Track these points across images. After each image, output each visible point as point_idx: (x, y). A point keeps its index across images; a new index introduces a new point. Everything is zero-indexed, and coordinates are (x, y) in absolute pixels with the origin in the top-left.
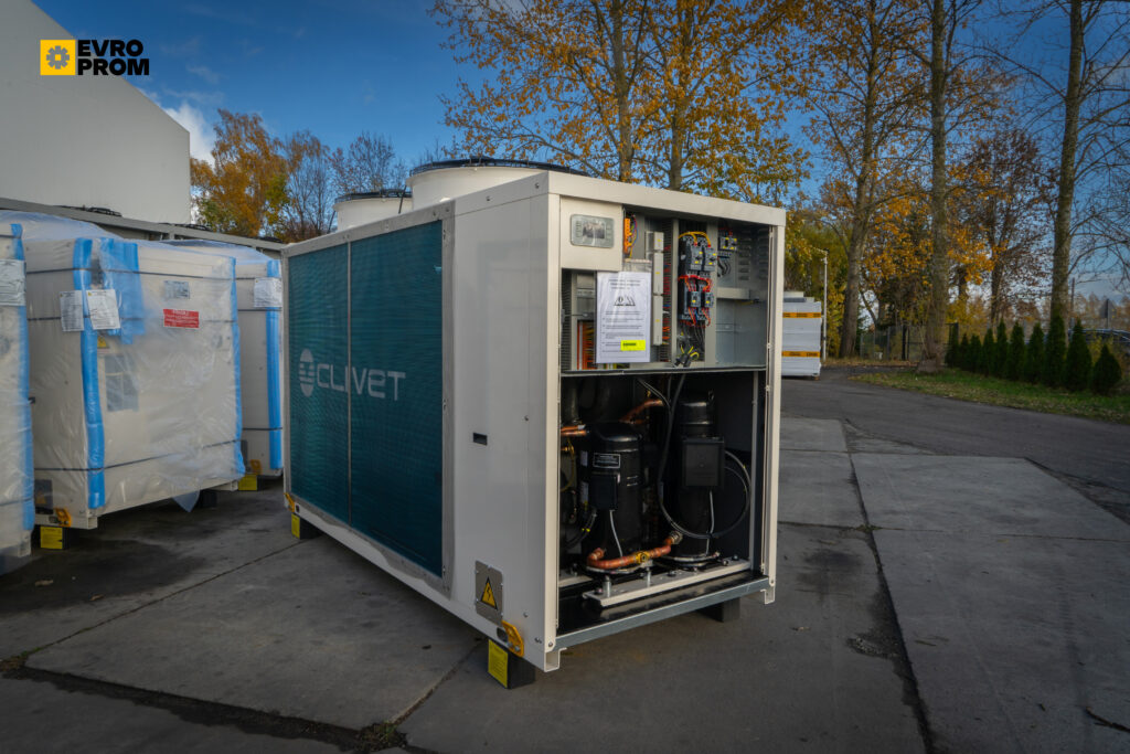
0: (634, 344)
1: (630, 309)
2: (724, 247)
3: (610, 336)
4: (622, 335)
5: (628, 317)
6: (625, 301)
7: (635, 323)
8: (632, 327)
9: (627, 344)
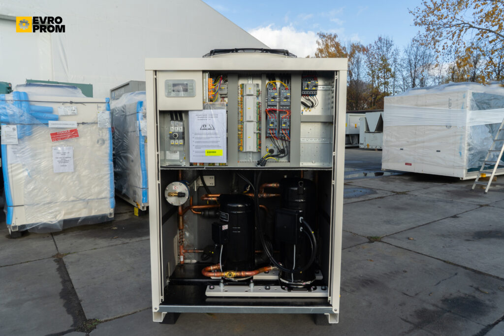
0: (216, 152)
1: (212, 131)
2: (306, 89)
3: (197, 147)
4: (205, 146)
5: (208, 136)
6: (208, 127)
7: (215, 140)
8: (213, 142)
9: (210, 152)
